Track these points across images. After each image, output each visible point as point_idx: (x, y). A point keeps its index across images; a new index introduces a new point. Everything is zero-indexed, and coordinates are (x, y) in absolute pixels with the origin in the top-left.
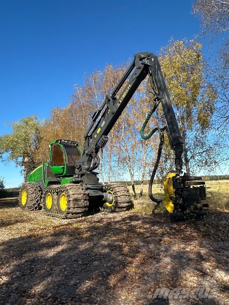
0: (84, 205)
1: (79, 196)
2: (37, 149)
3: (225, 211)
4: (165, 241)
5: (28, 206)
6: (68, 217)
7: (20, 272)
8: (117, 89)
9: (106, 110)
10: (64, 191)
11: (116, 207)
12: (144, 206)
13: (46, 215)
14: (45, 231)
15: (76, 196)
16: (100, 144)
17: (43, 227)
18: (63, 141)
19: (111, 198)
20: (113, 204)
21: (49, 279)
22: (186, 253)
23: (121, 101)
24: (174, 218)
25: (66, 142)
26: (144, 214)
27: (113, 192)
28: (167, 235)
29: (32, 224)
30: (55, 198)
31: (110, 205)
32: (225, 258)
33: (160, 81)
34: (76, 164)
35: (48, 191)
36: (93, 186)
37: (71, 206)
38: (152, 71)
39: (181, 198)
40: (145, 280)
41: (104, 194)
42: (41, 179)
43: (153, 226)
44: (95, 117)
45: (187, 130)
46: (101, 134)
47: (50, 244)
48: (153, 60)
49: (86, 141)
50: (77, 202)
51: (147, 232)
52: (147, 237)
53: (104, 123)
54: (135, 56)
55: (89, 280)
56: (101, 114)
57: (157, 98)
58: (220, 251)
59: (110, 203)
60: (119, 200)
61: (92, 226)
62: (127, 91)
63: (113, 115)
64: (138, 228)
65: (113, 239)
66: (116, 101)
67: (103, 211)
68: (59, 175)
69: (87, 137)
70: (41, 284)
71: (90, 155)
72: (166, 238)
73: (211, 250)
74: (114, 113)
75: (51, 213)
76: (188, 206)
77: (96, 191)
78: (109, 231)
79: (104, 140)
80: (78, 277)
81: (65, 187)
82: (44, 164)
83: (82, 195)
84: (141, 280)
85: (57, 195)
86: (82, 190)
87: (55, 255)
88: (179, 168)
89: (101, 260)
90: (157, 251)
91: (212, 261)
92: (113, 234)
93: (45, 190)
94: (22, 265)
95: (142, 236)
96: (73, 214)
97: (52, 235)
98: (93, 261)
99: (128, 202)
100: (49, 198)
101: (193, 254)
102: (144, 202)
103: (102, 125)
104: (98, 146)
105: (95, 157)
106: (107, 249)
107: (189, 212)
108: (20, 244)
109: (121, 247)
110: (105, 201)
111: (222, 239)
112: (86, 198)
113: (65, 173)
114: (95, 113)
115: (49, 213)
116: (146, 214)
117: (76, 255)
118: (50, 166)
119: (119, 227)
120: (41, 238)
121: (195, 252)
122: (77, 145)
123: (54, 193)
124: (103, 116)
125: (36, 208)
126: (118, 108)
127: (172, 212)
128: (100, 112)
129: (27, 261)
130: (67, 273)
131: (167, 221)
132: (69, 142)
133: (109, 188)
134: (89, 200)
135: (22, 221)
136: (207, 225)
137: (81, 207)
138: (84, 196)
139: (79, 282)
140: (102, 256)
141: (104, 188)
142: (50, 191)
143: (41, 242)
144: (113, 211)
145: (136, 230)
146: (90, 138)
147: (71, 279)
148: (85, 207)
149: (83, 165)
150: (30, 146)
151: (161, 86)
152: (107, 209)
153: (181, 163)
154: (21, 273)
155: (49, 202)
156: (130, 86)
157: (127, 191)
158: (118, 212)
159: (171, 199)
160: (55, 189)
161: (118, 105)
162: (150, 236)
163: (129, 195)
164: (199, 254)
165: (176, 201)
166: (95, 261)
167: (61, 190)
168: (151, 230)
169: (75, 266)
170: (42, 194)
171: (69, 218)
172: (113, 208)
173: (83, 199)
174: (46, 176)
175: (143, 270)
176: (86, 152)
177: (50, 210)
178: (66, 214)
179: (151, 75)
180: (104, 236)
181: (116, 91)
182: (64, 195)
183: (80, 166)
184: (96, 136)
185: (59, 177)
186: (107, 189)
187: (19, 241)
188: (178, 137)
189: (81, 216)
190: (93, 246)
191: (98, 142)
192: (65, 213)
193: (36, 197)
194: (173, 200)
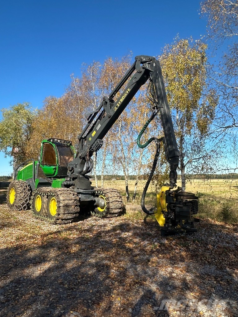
0: (75, 211)
1: (70, 202)
2: (28, 140)
3: (216, 223)
4: (153, 262)
5: (16, 206)
6: (57, 223)
7: (4, 296)
8: (115, 91)
9: (102, 112)
10: (54, 196)
11: (107, 213)
12: (136, 212)
13: (34, 217)
14: (32, 240)
15: (66, 202)
16: (95, 147)
17: (31, 235)
18: (56, 140)
19: (103, 203)
20: (104, 209)
21: (34, 307)
22: (172, 279)
23: (118, 105)
24: (165, 232)
25: (59, 141)
26: (135, 221)
27: (105, 198)
28: (155, 253)
29: (19, 229)
30: (45, 201)
31: (101, 210)
32: (209, 288)
33: (160, 89)
34: (68, 166)
35: (37, 193)
36: (85, 191)
37: (61, 212)
38: (153, 77)
39: (173, 212)
40: (129, 313)
41: (96, 199)
42: (30, 177)
43: (143, 240)
44: (90, 119)
45: (185, 135)
46: (96, 138)
47: (37, 259)
48: (154, 65)
49: (80, 143)
50: (67, 208)
51: (136, 248)
52: (136, 256)
53: (99, 126)
54: (136, 59)
55: (74, 311)
56: (97, 117)
57: (156, 106)
58: (205, 278)
59: (102, 208)
60: (111, 206)
61: (82, 237)
62: (126, 95)
63: (109, 119)
64: (127, 242)
65: (101, 256)
66: (114, 104)
67: (94, 216)
68: (50, 176)
69: (82, 139)
70: (25, 314)
71: (84, 158)
72: (154, 259)
73: (197, 277)
74: (111, 117)
75: (40, 217)
76: (179, 221)
77: (88, 195)
78: (98, 245)
79: (98, 144)
80: (63, 305)
81: (56, 192)
82: (34, 162)
83: (73, 201)
84: (125, 312)
85: (47, 198)
86: (73, 195)
87: (41, 275)
88: (173, 182)
89: (87, 284)
90: (143, 276)
91: (196, 291)
92: (102, 249)
93: (35, 192)
94: (7, 287)
95: (131, 253)
96: (62, 220)
97: (39, 248)
98: (79, 285)
99: (120, 209)
100: (39, 200)
101: (179, 281)
102: (136, 208)
103: (98, 128)
104: (92, 150)
105: (89, 160)
106: (95, 270)
107: (180, 227)
108: (6, 257)
109: (108, 267)
110: (97, 206)
111: (208, 262)
112: (77, 203)
113: (56, 173)
114: (91, 115)
115: (37, 216)
116: (137, 223)
117: (63, 276)
118: (41, 165)
119: (109, 239)
120: (28, 250)
121: (181, 279)
122: (71, 144)
123: (43, 196)
124: (99, 118)
125: (25, 208)
126: (115, 112)
127: (163, 226)
128: (96, 114)
129: (12, 282)
130: (53, 299)
131: (158, 234)
132: (62, 141)
133: (101, 193)
134: (80, 206)
135: (9, 225)
136: (196, 241)
137: (71, 213)
138: (75, 202)
139: (64, 312)
140: (88, 279)
141: (96, 193)
142: (40, 193)
143: (27, 256)
144: (104, 217)
145: (126, 244)
146: (84, 140)
147: (56, 308)
148: (76, 213)
149: (76, 167)
150: (20, 136)
151: (161, 94)
152: (98, 214)
153: (175, 177)
154: (6, 298)
155: (38, 205)
156: (129, 90)
157: (120, 197)
158: (110, 218)
159: (163, 213)
160: (45, 193)
161: (115, 109)
162: (139, 254)
163: (121, 201)
164: (184, 281)
165: (168, 216)
166: (81, 285)
167: (51, 194)
168: (140, 246)
169: (61, 290)
170: (31, 195)
171: (59, 224)
172: (104, 214)
173: (74, 205)
174: (36, 175)
175: (128, 300)
176: (80, 155)
177: (39, 213)
178: (56, 220)
179: (151, 81)
180: (93, 252)
181: (114, 93)
182: (54, 199)
183: (73, 168)
184: (90, 139)
185: (50, 178)
186: (99, 193)
187: (4, 253)
188: (174, 150)
189: (70, 222)
190: (81, 265)
191: (92, 145)
192: (54, 219)
193: (25, 196)
194: (165, 214)
